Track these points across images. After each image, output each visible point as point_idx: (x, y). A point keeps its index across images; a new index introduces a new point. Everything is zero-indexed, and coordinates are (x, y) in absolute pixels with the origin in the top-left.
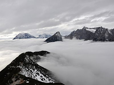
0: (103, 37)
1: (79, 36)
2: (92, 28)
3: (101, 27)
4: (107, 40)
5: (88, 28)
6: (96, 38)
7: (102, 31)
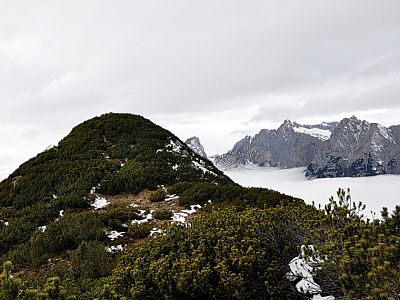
0: (365, 151)
1: (268, 155)
2: (314, 126)
3: (354, 118)
4: (380, 162)
5: (298, 126)
6: (338, 159)
7: (357, 131)
